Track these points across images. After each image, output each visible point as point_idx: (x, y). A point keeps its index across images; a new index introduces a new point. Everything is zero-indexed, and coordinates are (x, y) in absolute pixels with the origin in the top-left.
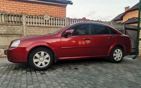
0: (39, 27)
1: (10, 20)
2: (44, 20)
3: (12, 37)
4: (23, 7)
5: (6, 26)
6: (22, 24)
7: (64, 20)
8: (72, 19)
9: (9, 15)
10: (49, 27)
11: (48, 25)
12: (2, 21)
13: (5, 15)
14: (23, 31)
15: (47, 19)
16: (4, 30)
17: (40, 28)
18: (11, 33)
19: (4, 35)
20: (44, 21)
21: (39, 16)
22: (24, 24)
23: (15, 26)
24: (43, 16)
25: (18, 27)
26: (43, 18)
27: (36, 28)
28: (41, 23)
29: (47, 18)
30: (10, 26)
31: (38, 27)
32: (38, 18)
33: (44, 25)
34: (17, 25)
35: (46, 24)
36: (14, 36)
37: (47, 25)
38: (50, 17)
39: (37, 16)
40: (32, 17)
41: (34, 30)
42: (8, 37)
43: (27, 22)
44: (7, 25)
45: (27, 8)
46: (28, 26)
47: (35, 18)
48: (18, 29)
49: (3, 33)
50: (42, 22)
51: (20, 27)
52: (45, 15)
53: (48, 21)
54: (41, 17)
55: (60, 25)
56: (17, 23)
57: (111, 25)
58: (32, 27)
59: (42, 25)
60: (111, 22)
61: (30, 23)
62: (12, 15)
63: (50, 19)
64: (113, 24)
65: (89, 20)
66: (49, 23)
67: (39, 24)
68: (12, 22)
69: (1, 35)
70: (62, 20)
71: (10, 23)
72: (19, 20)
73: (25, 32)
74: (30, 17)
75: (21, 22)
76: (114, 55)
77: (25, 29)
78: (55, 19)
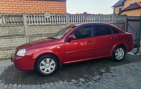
0: (40, 26)
1: (11, 21)
4: (22, 6)
5: (8, 27)
6: (24, 24)
7: (65, 16)
8: (73, 15)
9: (9, 16)
10: (50, 25)
11: (49, 23)
12: (3, 23)
13: (5, 16)
14: (25, 31)
15: (48, 17)
16: (7, 32)
17: (41, 27)
18: (13, 34)
20: (45, 19)
21: (40, 14)
23: (16, 27)
24: (43, 14)
25: (19, 27)
26: (44, 16)
27: (37, 27)
29: (47, 15)
30: (12, 27)
31: (39, 26)
32: (38, 16)
33: (46, 23)
34: (19, 26)
36: (16, 37)
37: (48, 23)
38: (51, 14)
39: (38, 15)
40: (33, 16)
41: (35, 29)
42: (11, 38)
43: (28, 22)
45: (26, 6)
46: (29, 26)
47: (36, 16)
48: (20, 30)
49: (5, 35)
50: (43, 21)
51: (21, 27)
52: (45, 13)
53: (49, 19)
55: (61, 21)
56: (18, 23)
57: (113, 18)
58: (33, 27)
59: (43, 23)
60: (112, 15)
61: (31, 22)
62: (12, 16)
63: (51, 16)
64: (114, 16)
65: (90, 15)
66: (50, 20)
67: (40, 23)
68: (13, 22)
69: (4, 37)
70: (63, 16)
71: (12, 24)
72: (20, 21)
73: (27, 32)
74: (30, 17)
75: (22, 22)
76: (116, 54)
77: (26, 29)
78: (56, 16)
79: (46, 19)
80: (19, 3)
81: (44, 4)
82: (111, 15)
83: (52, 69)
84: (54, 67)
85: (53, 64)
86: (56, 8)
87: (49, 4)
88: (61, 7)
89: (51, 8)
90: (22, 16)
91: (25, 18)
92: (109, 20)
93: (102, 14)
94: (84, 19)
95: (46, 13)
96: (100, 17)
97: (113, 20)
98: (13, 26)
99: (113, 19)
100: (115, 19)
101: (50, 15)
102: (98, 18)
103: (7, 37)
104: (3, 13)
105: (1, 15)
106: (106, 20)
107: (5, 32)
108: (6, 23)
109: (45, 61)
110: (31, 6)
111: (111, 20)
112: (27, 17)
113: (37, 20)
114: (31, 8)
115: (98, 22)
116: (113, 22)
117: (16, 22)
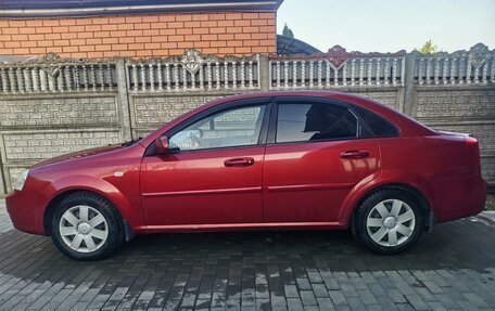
0: (168, 96)
2: (184, 72)
3: (93, 132)
5: (75, 100)
6: (117, 92)
7: (255, 64)
9: (80, 68)
10: (199, 96)
11: (197, 89)
13: (71, 67)
14: (120, 113)
15: (193, 68)
16: (72, 114)
17: (171, 100)
18: (88, 121)
20: (185, 75)
21: (168, 59)
22: (122, 90)
23: (98, 100)
24: (180, 59)
25: (107, 100)
26: (180, 66)
27: (159, 100)
28: (173, 84)
29: (193, 64)
30: (86, 101)
31: (165, 96)
32: (163, 67)
33: (185, 88)
35: (189, 84)
36: (97, 129)
37: (193, 88)
38: (204, 58)
39: (161, 62)
40: (147, 67)
41: (152, 107)
42: (82, 132)
43: (132, 85)
44: (77, 98)
45: (140, 33)
46: (134, 97)
47: (155, 67)
48: (109, 108)
49: (68, 121)
50: (177, 80)
51: (111, 100)
52: (185, 53)
53: (197, 74)
54: (174, 62)
55: (239, 83)
56: (102, 89)
57: (469, 67)
58: (146, 100)
59: (177, 89)
60: (468, 53)
61: (140, 84)
62: (88, 67)
63: (205, 65)
64: (478, 59)
65: (357, 55)
66: (201, 79)
67: (169, 88)
68: (90, 86)
69: (65, 127)
70: (247, 64)
71: (86, 90)
72: (109, 81)
73: (126, 114)
74: (139, 68)
75: (115, 85)
76: (371, 222)
77: (125, 107)
78: (222, 65)
79: (188, 73)
80: (121, 27)
81: (198, 24)
82: (460, 52)
83: (97, 241)
85: (101, 227)
86: (237, 37)
87: (214, 24)
88: (256, 29)
89: (221, 37)
90: (113, 67)
91: (120, 71)
92: (453, 75)
93: (415, 52)
94: (332, 71)
95: (189, 53)
96: (403, 62)
97: (469, 74)
98: (89, 97)
99: (469, 70)
100: (485, 70)
101: (201, 61)
102: (395, 67)
103: (71, 127)
104: (66, 61)
105: (60, 65)
106: (437, 75)
107: (67, 112)
108: (72, 88)
109: (76, 213)
110: (157, 32)
111: (461, 75)
112: (130, 68)
113: (160, 77)
114: (154, 39)
115: (395, 83)
116: (469, 82)
117: (98, 86)
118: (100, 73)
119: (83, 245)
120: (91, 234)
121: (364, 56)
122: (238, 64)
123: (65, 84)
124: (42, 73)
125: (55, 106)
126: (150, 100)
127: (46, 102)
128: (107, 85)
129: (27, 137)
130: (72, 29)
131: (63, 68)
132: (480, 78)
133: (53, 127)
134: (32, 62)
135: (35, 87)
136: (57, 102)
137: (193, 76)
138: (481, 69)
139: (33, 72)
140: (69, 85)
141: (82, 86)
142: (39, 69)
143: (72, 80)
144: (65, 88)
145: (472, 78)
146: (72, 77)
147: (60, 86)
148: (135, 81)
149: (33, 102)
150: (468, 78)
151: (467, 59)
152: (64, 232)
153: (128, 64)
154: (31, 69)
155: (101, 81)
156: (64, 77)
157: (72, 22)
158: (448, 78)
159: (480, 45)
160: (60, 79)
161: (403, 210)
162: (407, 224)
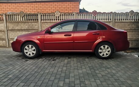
2: (55, 17)
6: (38, 21)
7: (73, 15)
9: (29, 15)
11: (58, 21)
13: (27, 15)
15: (57, 16)
16: (26, 27)
17: (52, 24)
18: (31, 29)
19: (26, 30)
21: (51, 13)
22: (39, 21)
23: (33, 23)
24: (54, 13)
25: (35, 23)
26: (54, 15)
28: (52, 20)
29: (58, 14)
30: (30, 23)
31: (50, 23)
32: (50, 15)
33: (55, 21)
35: (56, 20)
39: (50, 14)
40: (46, 15)
41: (47, 26)
42: (29, 32)
43: (42, 20)
44: (28, 23)
45: (44, 7)
46: (42, 23)
47: (48, 15)
48: (36, 26)
49: (25, 29)
51: (37, 23)
52: (56, 12)
53: (59, 17)
54: (53, 14)
57: (129, 16)
59: (53, 21)
60: (129, 13)
61: (44, 20)
62: (31, 15)
64: (132, 14)
65: (100, 13)
67: (51, 21)
68: (31, 20)
69: (25, 30)
70: (71, 15)
71: (30, 21)
72: (36, 19)
73: (40, 27)
74: (44, 15)
75: (38, 20)
76: (100, 51)
77: (40, 25)
78: (65, 15)
80: (39, 5)
82: (127, 13)
83: (33, 54)
84: (35, 52)
85: (34, 50)
86: (69, 8)
87: (63, 5)
88: (74, 6)
89: (65, 8)
90: (37, 15)
91: (39, 16)
92: (125, 18)
93: (115, 12)
94: (93, 17)
96: (112, 15)
97: (129, 18)
98: (31, 23)
99: (129, 17)
100: (133, 17)
101: (60, 14)
102: (110, 16)
104: (25, 13)
105: (24, 14)
106: (121, 18)
107: (25, 26)
108: (27, 20)
109: (28, 47)
110: (48, 7)
111: (127, 19)
112: (42, 15)
113: (49, 18)
114: (48, 8)
115: (110, 20)
116: (129, 20)
117: (33, 20)
118: (34, 16)
119: (30, 55)
120: (32, 52)
121: (102, 13)
122: (69, 15)
123: (25, 19)
124: (19, 16)
125: (22, 25)
126: (46, 24)
127: (20, 24)
128: (35, 20)
129: (15, 33)
130: (27, 6)
131: (25, 15)
132: (132, 20)
133: (22, 30)
134: (17, 13)
135: (17, 20)
136: (23, 24)
137: (57, 18)
138: (132, 17)
139: (17, 16)
140: (26, 20)
141: (29, 20)
142: (18, 15)
143: (27, 18)
144: (25, 20)
145: (130, 20)
146: (27, 17)
147: (24, 20)
148: (43, 19)
149: (17, 24)
150: (129, 19)
151: (128, 14)
152: (25, 51)
153: (41, 14)
154: (16, 15)
155: (34, 19)
156: (25, 17)
157: (27, 4)
158: (124, 19)
159: (132, 11)
160: (24, 18)
161: (108, 48)
162: (109, 51)
